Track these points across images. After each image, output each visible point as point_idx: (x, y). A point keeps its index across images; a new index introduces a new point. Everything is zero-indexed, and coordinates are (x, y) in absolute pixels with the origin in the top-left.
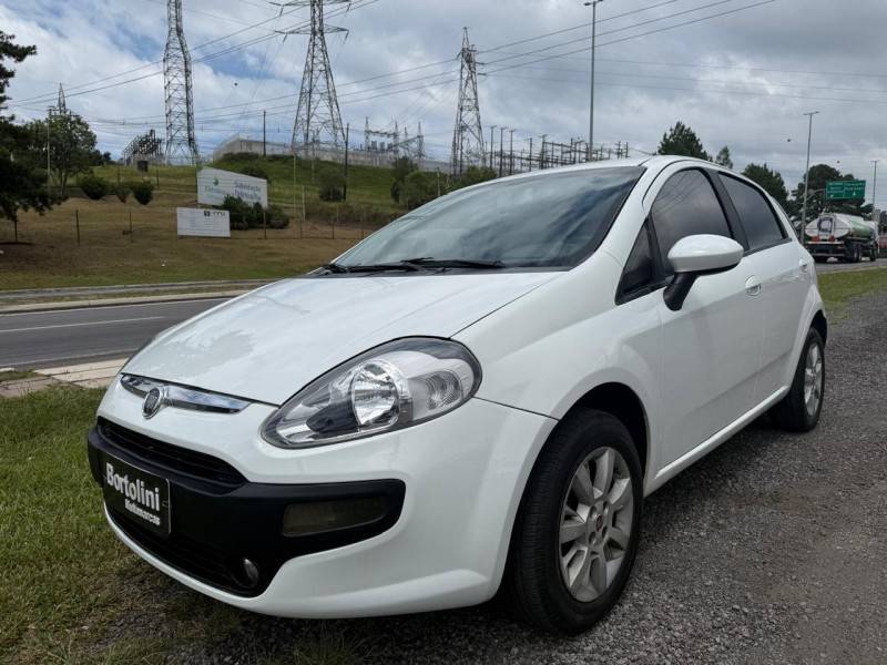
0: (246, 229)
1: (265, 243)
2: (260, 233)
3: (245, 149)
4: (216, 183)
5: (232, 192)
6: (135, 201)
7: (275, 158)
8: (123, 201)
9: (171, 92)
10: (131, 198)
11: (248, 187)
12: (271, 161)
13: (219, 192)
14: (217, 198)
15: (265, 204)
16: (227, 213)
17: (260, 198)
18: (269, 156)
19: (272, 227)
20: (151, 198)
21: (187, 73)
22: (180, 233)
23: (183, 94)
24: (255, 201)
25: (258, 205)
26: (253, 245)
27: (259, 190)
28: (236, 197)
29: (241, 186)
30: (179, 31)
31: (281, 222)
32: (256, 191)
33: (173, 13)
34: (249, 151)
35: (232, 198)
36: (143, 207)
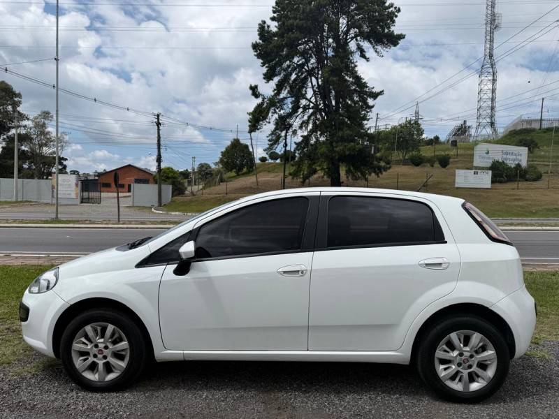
0: (506, 182)
1: (516, 192)
2: (514, 185)
3: (525, 126)
4: (488, 153)
5: (499, 158)
6: (439, 165)
7: (549, 130)
8: (432, 166)
9: (482, 95)
10: (437, 165)
11: (512, 154)
12: (545, 132)
13: (489, 158)
14: (487, 162)
15: (524, 164)
16: (490, 172)
17: (521, 161)
18: (545, 129)
19: (527, 180)
20: (449, 164)
21: (494, 81)
22: (457, 186)
23: (490, 95)
24: (517, 163)
25: (519, 165)
26: (506, 193)
27: (521, 155)
28: (500, 161)
29: (507, 153)
30: (491, 56)
31: (534, 176)
32: (518, 156)
33: (488, 46)
34: (529, 127)
35: (498, 162)
36: (444, 169)
